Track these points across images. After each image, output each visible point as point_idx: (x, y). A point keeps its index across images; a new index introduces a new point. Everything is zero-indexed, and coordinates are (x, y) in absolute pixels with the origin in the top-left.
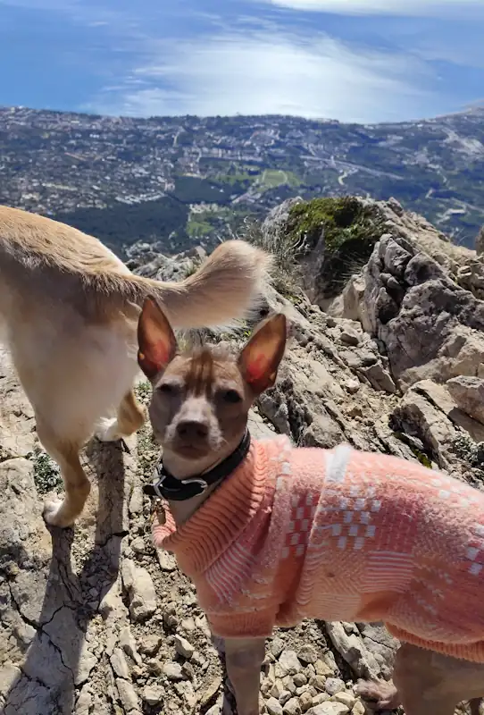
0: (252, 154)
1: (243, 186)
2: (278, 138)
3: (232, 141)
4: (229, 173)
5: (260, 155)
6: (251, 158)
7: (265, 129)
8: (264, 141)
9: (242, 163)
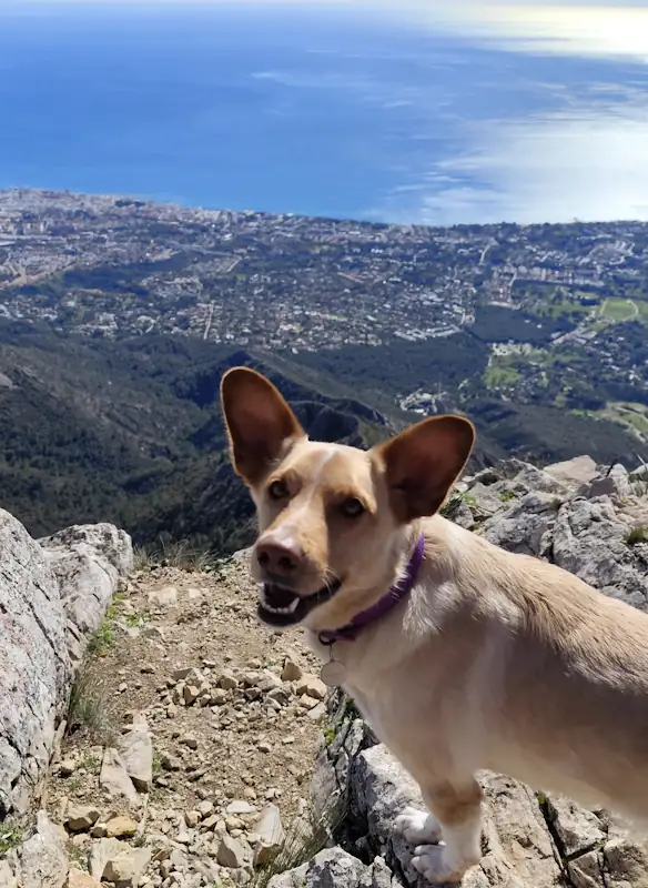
0: (590, 276)
1: (571, 320)
2: (631, 254)
3: (563, 257)
4: (553, 302)
5: (601, 277)
6: (587, 282)
7: (612, 241)
8: (609, 259)
9: (573, 288)
